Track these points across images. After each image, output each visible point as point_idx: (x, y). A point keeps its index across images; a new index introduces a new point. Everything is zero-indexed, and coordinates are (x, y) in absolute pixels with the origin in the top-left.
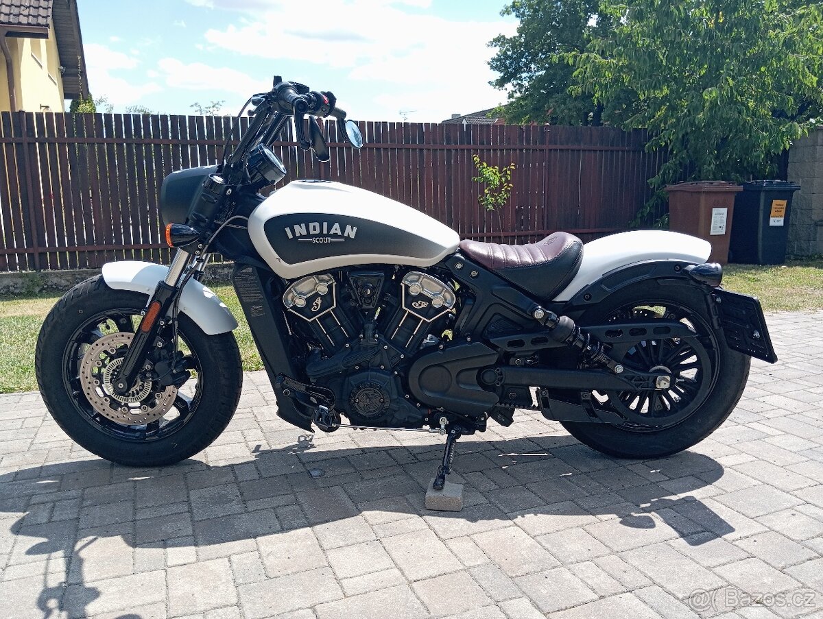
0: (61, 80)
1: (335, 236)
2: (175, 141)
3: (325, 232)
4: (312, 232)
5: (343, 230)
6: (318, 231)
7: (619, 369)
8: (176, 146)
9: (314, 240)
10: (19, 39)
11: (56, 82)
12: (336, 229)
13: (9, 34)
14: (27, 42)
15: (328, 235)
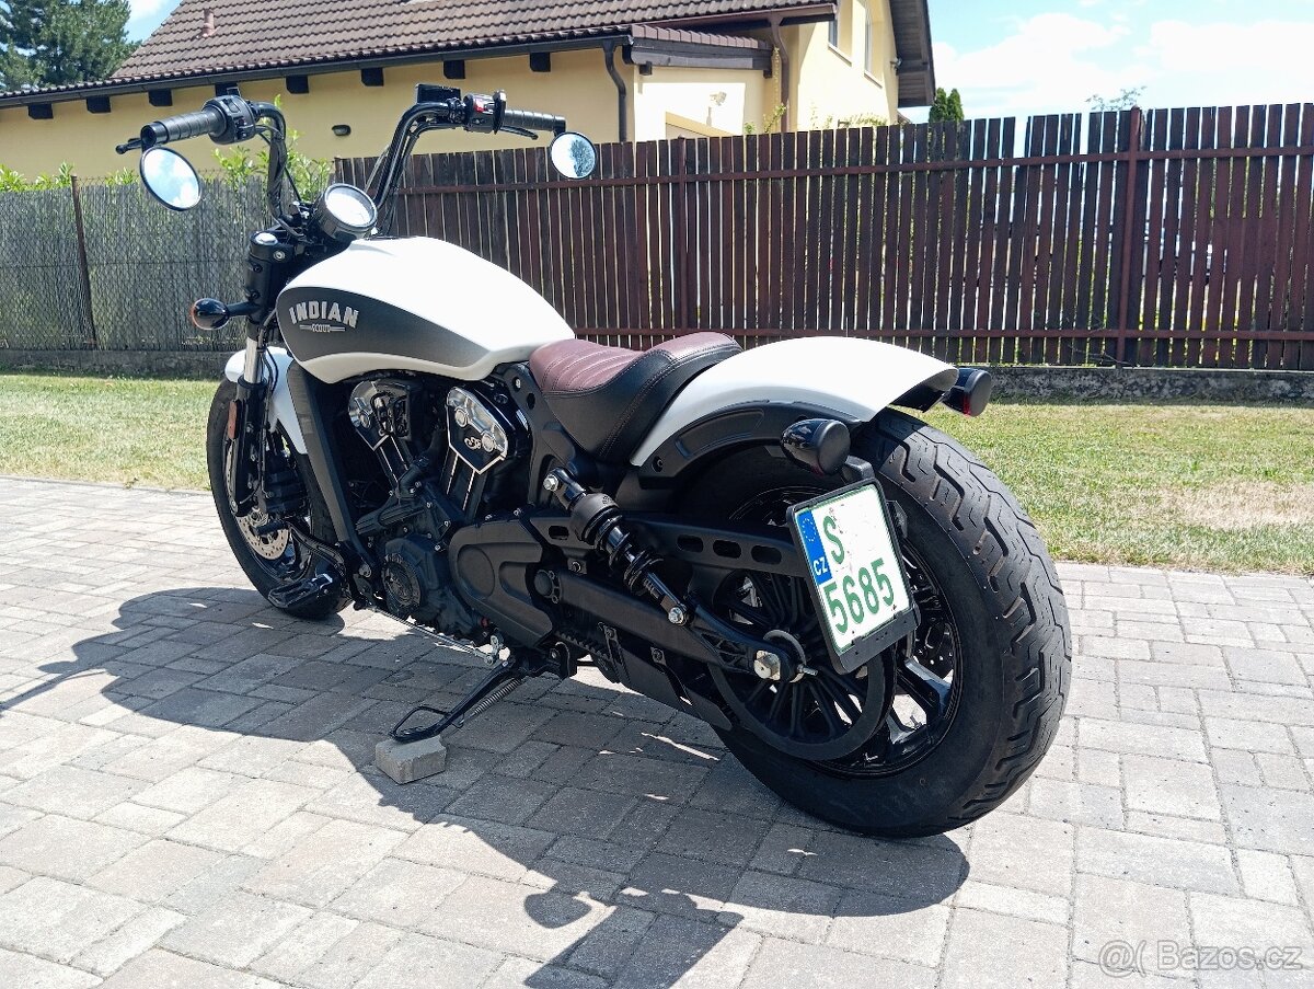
0: (894, 78)
1: (333, 323)
2: (880, 168)
3: (324, 316)
4: (312, 316)
5: (342, 314)
6: (317, 316)
7: (676, 616)
8: (880, 176)
9: (313, 328)
10: (803, 27)
11: (883, 83)
12: (335, 312)
13: (786, 21)
14: (822, 28)
15: (326, 321)
